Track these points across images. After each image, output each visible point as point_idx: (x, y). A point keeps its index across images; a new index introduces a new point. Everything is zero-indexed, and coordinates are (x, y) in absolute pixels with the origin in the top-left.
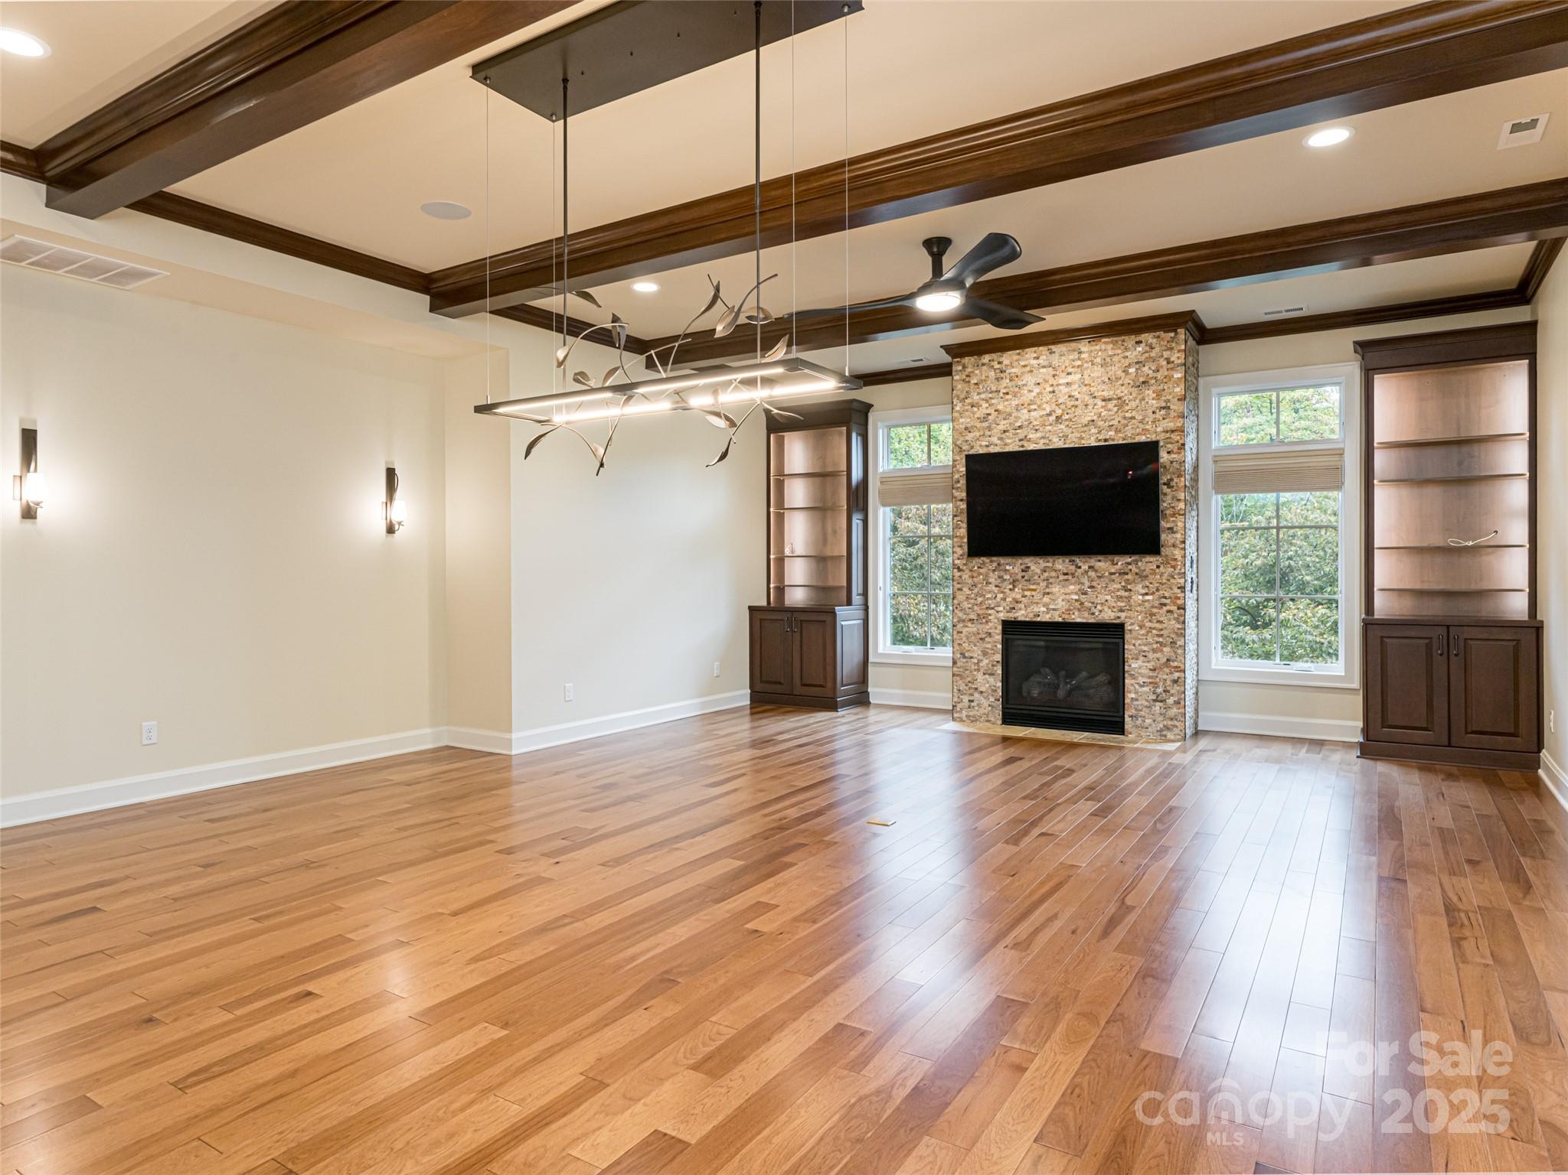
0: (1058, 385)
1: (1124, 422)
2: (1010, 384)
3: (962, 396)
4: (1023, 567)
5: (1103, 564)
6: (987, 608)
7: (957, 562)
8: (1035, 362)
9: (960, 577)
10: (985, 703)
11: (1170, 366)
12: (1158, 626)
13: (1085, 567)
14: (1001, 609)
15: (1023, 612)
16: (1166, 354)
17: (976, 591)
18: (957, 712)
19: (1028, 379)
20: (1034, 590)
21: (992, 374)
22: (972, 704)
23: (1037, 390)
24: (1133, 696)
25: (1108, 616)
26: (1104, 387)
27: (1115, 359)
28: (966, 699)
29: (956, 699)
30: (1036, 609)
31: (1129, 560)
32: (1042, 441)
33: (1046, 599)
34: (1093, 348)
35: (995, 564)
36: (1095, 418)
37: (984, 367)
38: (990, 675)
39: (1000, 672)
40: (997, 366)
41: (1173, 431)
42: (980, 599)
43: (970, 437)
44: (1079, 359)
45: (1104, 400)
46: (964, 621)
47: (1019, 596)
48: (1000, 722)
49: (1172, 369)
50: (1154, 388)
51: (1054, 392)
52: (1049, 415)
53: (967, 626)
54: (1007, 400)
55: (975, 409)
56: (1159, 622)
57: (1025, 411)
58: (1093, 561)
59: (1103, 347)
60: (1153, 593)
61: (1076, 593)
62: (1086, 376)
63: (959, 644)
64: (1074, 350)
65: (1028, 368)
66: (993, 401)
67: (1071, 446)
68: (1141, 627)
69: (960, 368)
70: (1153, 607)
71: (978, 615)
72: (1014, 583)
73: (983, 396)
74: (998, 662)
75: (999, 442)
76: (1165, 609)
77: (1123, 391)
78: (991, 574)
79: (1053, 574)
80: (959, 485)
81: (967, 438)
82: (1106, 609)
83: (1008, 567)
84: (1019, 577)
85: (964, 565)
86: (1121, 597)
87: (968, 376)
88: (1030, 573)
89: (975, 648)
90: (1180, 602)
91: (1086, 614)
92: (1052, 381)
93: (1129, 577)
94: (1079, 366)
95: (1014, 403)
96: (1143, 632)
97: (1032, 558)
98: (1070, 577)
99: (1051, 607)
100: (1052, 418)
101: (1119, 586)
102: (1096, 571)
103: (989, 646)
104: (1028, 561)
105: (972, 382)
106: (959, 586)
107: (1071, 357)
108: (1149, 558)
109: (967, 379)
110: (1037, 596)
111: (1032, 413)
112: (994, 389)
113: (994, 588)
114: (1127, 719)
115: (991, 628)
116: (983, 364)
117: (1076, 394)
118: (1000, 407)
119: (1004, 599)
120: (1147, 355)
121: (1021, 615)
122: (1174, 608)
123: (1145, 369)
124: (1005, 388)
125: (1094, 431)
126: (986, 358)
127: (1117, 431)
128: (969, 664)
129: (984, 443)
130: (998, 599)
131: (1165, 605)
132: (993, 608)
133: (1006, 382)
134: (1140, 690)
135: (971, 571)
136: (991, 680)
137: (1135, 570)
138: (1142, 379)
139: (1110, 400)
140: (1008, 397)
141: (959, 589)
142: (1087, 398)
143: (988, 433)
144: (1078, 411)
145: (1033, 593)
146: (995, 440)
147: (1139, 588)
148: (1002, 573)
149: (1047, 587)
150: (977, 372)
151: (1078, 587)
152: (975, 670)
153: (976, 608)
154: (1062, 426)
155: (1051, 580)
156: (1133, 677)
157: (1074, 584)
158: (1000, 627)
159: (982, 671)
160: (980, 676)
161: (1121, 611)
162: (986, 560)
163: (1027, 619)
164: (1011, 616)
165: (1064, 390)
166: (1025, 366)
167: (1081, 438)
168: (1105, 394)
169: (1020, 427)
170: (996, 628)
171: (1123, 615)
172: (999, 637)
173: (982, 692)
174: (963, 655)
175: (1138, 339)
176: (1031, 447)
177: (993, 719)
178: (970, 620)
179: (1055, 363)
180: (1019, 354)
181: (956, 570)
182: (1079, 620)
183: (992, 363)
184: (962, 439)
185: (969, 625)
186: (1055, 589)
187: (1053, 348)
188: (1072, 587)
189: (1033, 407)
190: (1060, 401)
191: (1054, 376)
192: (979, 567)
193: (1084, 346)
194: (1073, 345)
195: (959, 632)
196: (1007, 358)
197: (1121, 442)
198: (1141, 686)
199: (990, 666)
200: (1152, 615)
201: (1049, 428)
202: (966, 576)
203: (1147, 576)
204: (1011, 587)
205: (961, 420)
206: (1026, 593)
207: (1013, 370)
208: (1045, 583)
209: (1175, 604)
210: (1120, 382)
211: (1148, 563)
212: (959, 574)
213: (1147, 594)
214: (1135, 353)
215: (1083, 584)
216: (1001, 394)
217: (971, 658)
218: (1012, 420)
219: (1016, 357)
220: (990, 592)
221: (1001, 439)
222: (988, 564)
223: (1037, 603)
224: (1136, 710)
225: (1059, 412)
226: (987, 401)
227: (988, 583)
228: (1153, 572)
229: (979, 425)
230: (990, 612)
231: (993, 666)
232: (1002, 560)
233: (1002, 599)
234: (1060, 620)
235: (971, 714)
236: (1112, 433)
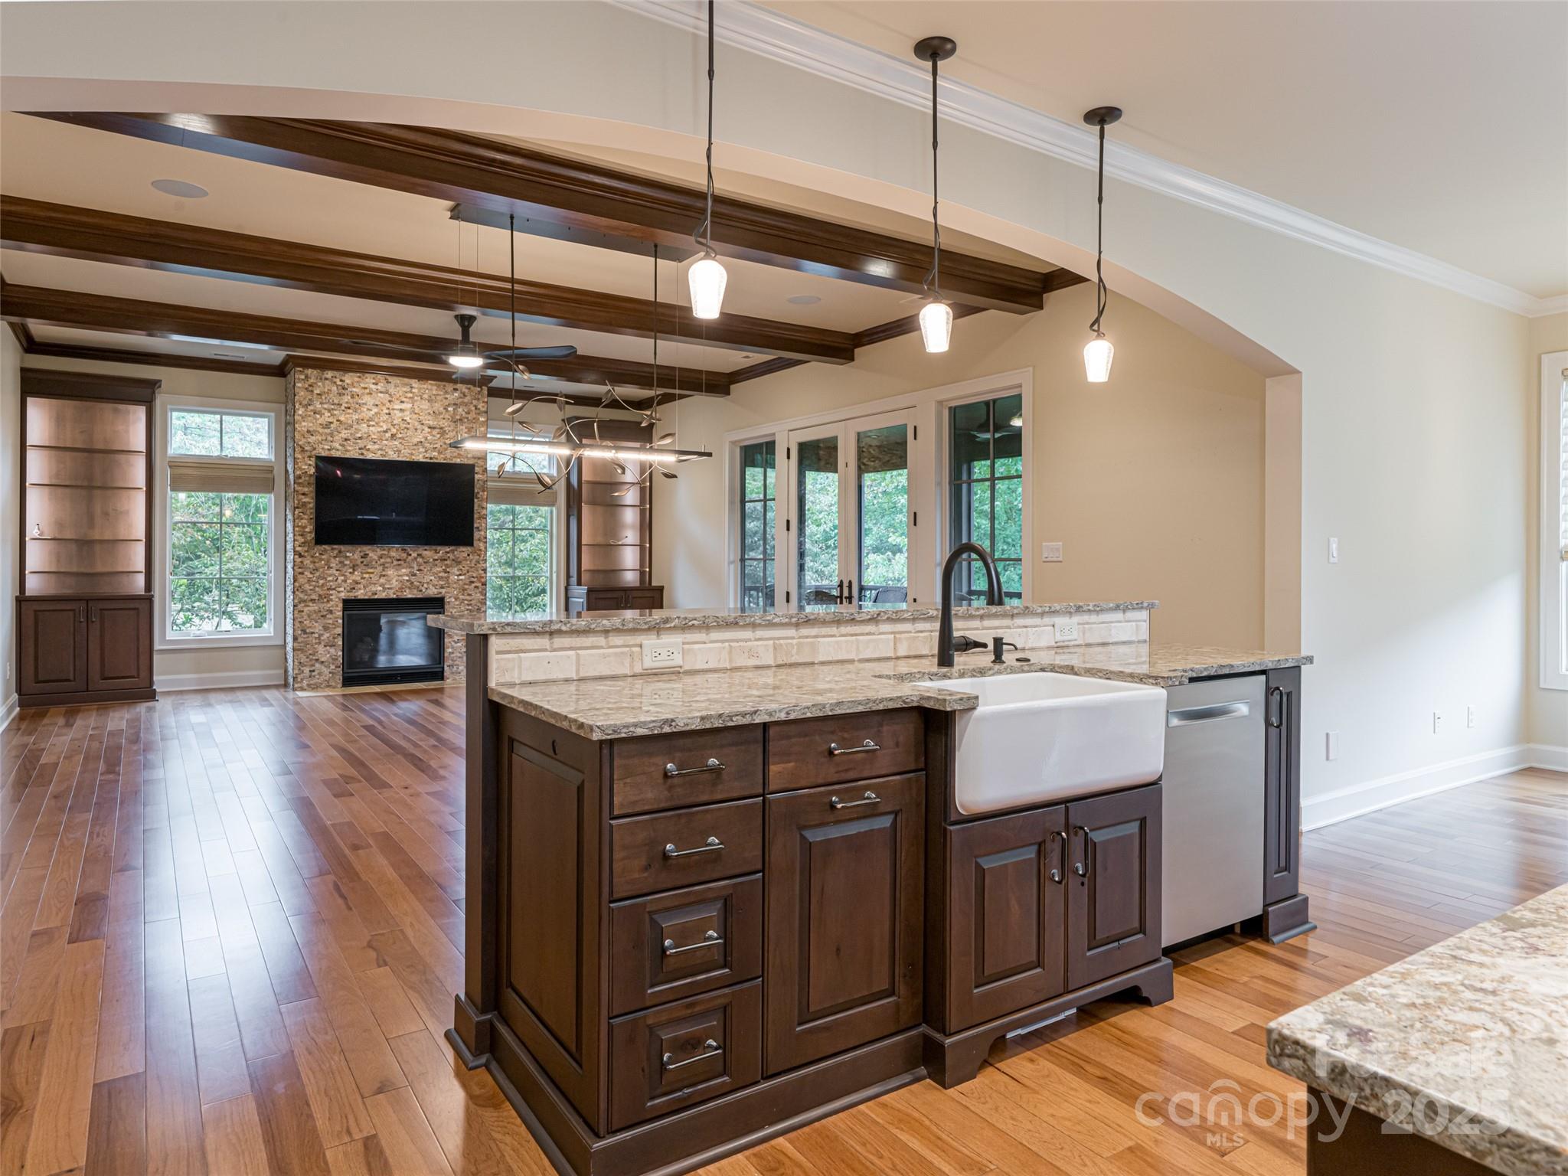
0: (393, 409)
1: (444, 446)
2: (351, 401)
3: (305, 402)
4: (362, 554)
5: (428, 553)
6: (328, 589)
7: (298, 549)
8: (374, 387)
9: (302, 562)
10: (326, 671)
11: (478, 411)
12: (468, 598)
13: (414, 555)
14: (342, 589)
15: (362, 591)
16: (475, 402)
17: (317, 574)
18: (298, 683)
19: (366, 399)
20: (372, 573)
21: (334, 388)
22: (313, 674)
23: (375, 410)
24: (450, 650)
25: (432, 592)
26: (430, 418)
27: (439, 398)
28: (307, 670)
29: (296, 671)
30: (374, 589)
31: (448, 550)
32: (380, 452)
33: (382, 580)
34: (422, 386)
35: (336, 552)
36: (423, 440)
37: (327, 382)
38: (331, 646)
39: (340, 643)
40: (339, 383)
41: (479, 458)
42: (321, 582)
43: (312, 439)
44: (411, 392)
45: (429, 428)
46: (305, 601)
47: (358, 578)
48: (340, 685)
49: (479, 414)
50: (466, 425)
51: (389, 414)
52: (386, 432)
53: (308, 606)
54: (349, 414)
55: (318, 416)
56: (469, 595)
57: (365, 425)
58: (421, 550)
59: (429, 387)
60: (465, 574)
61: (407, 575)
62: (416, 407)
63: (300, 622)
64: (407, 385)
65: (367, 391)
66: (335, 412)
67: (404, 459)
68: (456, 599)
69: (303, 377)
70: (465, 584)
71: (320, 595)
72: (354, 567)
73: (325, 406)
74: (339, 635)
75: (340, 448)
76: (473, 585)
77: (444, 424)
78: (333, 560)
79: (389, 560)
80: (300, 481)
81: (309, 440)
82: (431, 586)
83: (348, 554)
84: (359, 562)
85: (307, 551)
86: (442, 577)
87: (310, 386)
88: (368, 558)
89: (316, 624)
90: (483, 580)
91: (415, 591)
92: (388, 405)
93: (448, 562)
94: (410, 398)
95: (355, 417)
96: (457, 603)
97: (369, 547)
98: (402, 562)
99: (387, 586)
100: (388, 435)
101: (440, 569)
102: (423, 558)
103: (331, 622)
104: (366, 549)
105: (315, 392)
106: (300, 570)
107: (405, 389)
108: (462, 549)
109: (310, 388)
110: (375, 578)
111: (371, 428)
112: (336, 401)
113: (335, 572)
114: (446, 668)
115: (332, 606)
116: (326, 379)
117: (408, 419)
118: (342, 418)
119: (345, 581)
120: (461, 400)
121: (360, 594)
122: (479, 585)
123: (460, 410)
124: (347, 403)
125: (421, 450)
126: (329, 374)
127: (440, 453)
128: (311, 639)
129: (326, 447)
130: (339, 581)
131: (473, 582)
132: (334, 589)
133: (347, 398)
134: (456, 645)
135: (312, 557)
136: (332, 650)
137: (452, 557)
138: (458, 417)
139: (434, 428)
140: (349, 411)
141: (300, 573)
142: (417, 424)
143: (329, 438)
144: (410, 433)
145: (371, 576)
146: (336, 445)
147: (455, 570)
148: (342, 559)
149: (383, 570)
150: (320, 384)
151: (409, 570)
152: (316, 644)
153: (317, 589)
154: (396, 443)
155: (387, 565)
156: (450, 636)
157: (406, 568)
158: (341, 605)
159: (323, 643)
160: (321, 649)
161: (442, 587)
162: (326, 547)
163: (366, 597)
164: (351, 595)
165: (399, 414)
166: (365, 388)
167: (412, 454)
168: (431, 423)
169: (360, 438)
170: (337, 606)
171: (443, 591)
172: (341, 613)
173: (323, 662)
174: (304, 631)
175: (455, 387)
176: (370, 456)
177: (333, 684)
178: (312, 600)
179: (392, 390)
180: (360, 377)
181: (297, 556)
182: (410, 596)
183: (335, 380)
184: (304, 440)
185: (311, 604)
186: (390, 572)
187: (390, 379)
188: (404, 570)
189: (371, 423)
190: (395, 422)
191: (390, 401)
192: (320, 554)
193: (415, 383)
194: (406, 380)
195: (299, 611)
196: (349, 378)
197: (442, 461)
198: (456, 643)
199: (331, 639)
200: (464, 590)
201: (385, 442)
202: (307, 562)
203: (460, 562)
204: (351, 570)
205: (304, 424)
206: (365, 575)
207: (354, 390)
208: (381, 568)
209: (480, 581)
210: (442, 416)
211: (462, 552)
212: (300, 560)
213: (460, 575)
214: (453, 397)
215: (413, 568)
216: (343, 408)
217: (313, 633)
218: (352, 430)
219: (357, 379)
220: (330, 576)
221: (343, 445)
222: (329, 551)
223: (375, 584)
224: (452, 660)
225: (394, 431)
226: (329, 411)
227: (329, 568)
228: (465, 559)
229: (321, 430)
230: (331, 592)
231: (334, 638)
232: (343, 548)
233: (343, 581)
234: (395, 596)
235: (312, 682)
236: (435, 454)
